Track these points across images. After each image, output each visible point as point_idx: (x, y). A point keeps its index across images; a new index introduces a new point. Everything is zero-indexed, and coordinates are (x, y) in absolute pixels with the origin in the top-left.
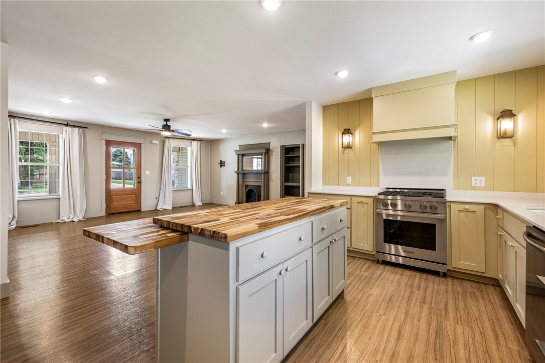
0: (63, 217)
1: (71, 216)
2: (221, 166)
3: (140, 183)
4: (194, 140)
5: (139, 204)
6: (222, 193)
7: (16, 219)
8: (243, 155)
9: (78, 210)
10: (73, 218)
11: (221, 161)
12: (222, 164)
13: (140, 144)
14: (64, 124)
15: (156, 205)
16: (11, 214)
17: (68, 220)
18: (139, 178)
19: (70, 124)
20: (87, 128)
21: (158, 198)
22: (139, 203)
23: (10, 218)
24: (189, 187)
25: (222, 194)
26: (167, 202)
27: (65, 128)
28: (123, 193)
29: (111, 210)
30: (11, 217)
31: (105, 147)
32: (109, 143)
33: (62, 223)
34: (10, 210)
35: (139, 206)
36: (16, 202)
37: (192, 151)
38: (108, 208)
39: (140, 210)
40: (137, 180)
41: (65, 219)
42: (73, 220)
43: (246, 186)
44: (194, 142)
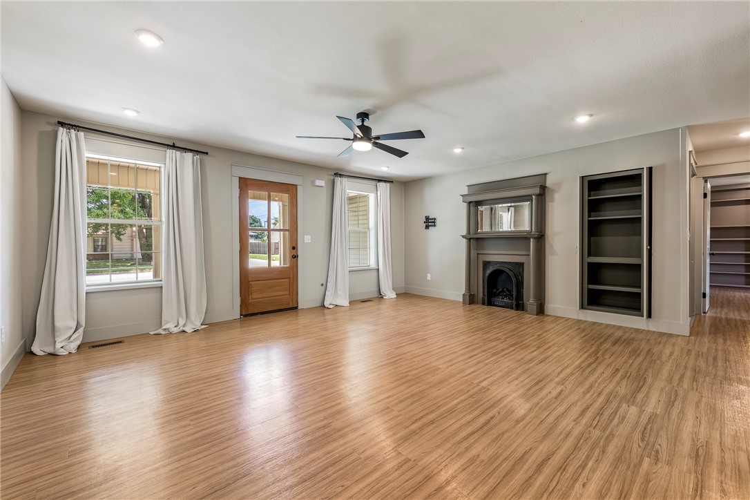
0: (168, 322)
1: (182, 322)
2: (427, 227)
3: (295, 257)
4: (380, 181)
5: (294, 296)
6: (429, 275)
7: (81, 330)
8: (479, 203)
9: (193, 310)
10: (184, 326)
11: (427, 218)
12: (430, 222)
13: (295, 186)
14: (168, 145)
15: (322, 297)
16: (74, 320)
17: (175, 330)
18: (294, 248)
19: (177, 145)
20: (207, 153)
21: (325, 286)
22: (295, 293)
23: (71, 328)
24: (372, 264)
25: (429, 278)
26: (339, 292)
27: (170, 152)
28: (268, 275)
29: (250, 308)
30: (74, 325)
31: (238, 190)
32: (245, 184)
33: (166, 336)
34: (72, 310)
35: (295, 301)
36: (83, 297)
37: (377, 202)
38: (244, 304)
39: (296, 308)
40: (290, 253)
41: (170, 326)
42: (185, 329)
43: (486, 264)
44: (381, 183)
